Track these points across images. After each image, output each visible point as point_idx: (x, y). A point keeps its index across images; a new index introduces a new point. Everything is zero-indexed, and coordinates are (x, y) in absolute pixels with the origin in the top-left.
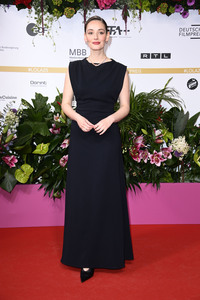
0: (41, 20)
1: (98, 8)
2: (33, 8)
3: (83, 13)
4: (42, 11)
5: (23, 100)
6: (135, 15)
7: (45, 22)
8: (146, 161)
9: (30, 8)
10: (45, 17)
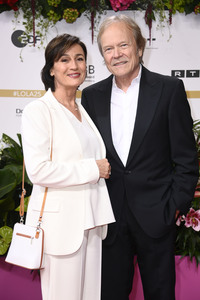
0: (31, 26)
1: (111, 8)
2: (20, 11)
3: (89, 15)
4: (34, 14)
5: (4, 136)
6: (162, 17)
7: (37, 29)
8: (178, 223)
9: (16, 9)
10: (37, 21)
